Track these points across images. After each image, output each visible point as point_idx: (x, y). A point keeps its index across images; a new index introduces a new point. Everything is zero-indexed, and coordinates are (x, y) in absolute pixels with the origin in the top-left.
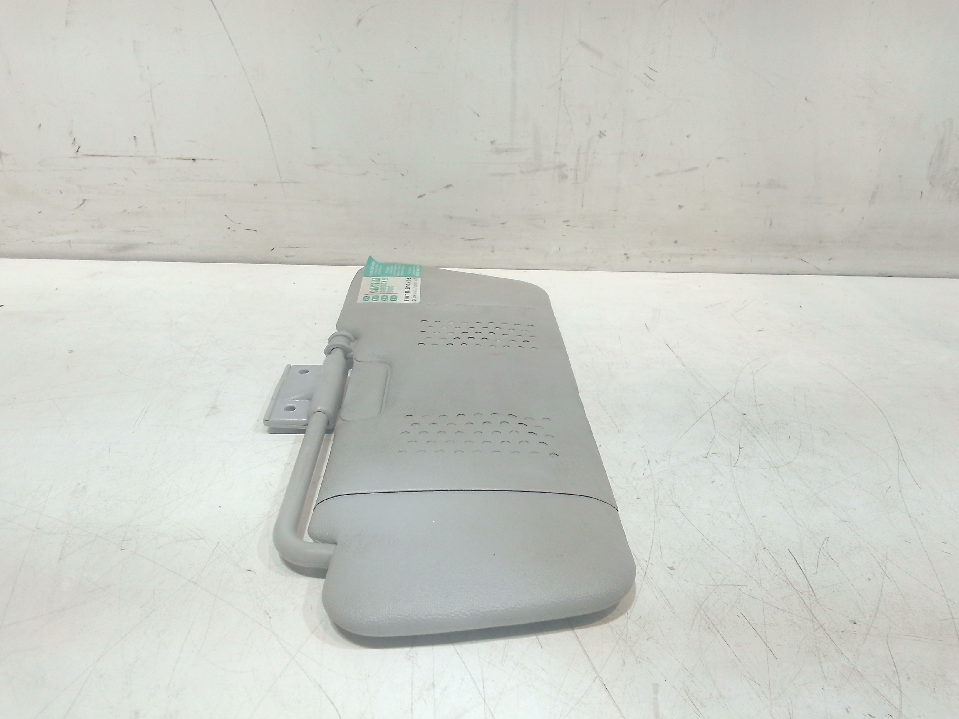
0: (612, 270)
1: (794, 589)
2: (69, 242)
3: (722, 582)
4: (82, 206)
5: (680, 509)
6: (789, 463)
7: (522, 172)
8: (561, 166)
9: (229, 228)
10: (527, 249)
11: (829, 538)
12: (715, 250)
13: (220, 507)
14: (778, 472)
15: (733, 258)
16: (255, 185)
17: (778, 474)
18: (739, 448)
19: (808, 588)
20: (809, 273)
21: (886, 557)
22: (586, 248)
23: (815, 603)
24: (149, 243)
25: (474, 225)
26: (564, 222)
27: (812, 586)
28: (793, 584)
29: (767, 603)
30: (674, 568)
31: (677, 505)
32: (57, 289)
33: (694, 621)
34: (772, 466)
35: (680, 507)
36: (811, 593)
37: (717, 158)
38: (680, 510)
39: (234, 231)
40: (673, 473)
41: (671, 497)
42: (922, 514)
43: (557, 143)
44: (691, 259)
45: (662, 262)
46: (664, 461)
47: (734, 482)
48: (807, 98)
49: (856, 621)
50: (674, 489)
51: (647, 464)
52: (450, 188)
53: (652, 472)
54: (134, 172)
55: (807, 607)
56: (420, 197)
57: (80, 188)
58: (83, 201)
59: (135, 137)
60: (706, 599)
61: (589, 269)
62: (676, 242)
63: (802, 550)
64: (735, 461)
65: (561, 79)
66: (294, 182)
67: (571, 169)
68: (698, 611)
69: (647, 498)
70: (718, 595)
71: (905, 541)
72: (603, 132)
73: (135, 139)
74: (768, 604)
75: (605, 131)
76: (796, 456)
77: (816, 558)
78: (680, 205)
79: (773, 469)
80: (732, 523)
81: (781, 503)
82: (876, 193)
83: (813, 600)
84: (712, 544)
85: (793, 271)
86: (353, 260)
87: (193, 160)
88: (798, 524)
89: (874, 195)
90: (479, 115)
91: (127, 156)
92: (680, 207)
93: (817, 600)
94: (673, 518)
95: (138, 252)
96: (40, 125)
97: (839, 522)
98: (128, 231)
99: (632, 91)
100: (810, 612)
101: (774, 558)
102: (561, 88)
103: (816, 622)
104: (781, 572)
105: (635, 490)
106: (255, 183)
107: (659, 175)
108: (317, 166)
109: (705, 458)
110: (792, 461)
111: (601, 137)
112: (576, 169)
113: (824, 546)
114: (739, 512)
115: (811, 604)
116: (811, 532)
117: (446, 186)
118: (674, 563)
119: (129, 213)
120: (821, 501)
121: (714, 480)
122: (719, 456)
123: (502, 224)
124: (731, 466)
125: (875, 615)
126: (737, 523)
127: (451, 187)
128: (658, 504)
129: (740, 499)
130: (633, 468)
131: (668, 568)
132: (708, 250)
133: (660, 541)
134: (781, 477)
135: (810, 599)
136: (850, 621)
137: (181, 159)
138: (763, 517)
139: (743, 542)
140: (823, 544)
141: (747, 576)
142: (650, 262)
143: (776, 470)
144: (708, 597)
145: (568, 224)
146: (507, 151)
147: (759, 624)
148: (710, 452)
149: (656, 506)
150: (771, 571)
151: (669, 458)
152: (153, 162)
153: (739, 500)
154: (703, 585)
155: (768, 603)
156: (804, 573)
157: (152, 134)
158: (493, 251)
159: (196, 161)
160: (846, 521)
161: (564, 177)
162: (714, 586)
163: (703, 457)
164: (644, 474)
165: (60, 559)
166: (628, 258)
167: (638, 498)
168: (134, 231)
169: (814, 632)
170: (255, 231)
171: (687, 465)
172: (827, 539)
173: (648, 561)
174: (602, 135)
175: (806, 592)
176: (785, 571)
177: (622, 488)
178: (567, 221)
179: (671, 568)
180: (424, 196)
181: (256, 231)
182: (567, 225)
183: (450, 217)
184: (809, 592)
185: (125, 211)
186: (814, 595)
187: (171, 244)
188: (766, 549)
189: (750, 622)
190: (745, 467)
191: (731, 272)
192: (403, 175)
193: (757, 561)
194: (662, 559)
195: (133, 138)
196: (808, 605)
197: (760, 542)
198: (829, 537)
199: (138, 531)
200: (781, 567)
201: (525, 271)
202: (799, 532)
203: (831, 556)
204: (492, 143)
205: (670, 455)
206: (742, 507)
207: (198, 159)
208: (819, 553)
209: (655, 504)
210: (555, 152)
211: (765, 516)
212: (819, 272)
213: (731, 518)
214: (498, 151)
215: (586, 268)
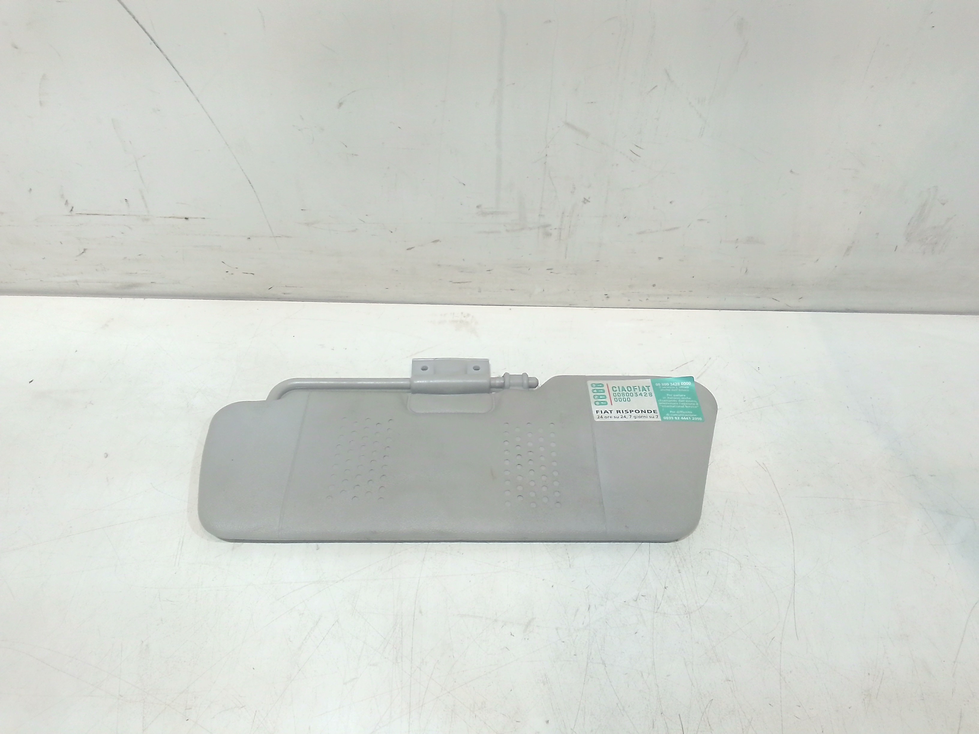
0: (593, 306)
2: (76, 281)
4: (84, 254)
5: (606, 668)
6: (701, 607)
7: (507, 231)
8: (545, 226)
9: (227, 272)
10: (512, 290)
12: (691, 291)
13: (254, 670)
14: (690, 620)
15: (708, 297)
17: (689, 622)
18: (664, 587)
20: (779, 309)
21: (750, 723)
22: (569, 290)
24: (152, 283)
25: (462, 272)
26: (548, 269)
31: (604, 663)
32: (76, 351)
34: (686, 611)
35: (606, 665)
37: (698, 220)
39: (232, 274)
41: (601, 653)
42: (790, 672)
43: (541, 208)
44: (668, 298)
45: (641, 301)
46: (601, 605)
47: (653, 633)
48: (792, 170)
50: (604, 642)
51: (588, 610)
52: (438, 243)
53: (590, 621)
54: (130, 228)
56: (409, 249)
57: (79, 240)
58: (84, 250)
59: (126, 199)
61: (570, 306)
62: (654, 285)
63: (690, 715)
64: (658, 605)
65: (546, 155)
66: (286, 237)
67: (555, 229)
69: (582, 654)
71: (769, 703)
72: (587, 199)
73: (126, 201)
75: (589, 198)
76: (709, 598)
77: (697, 724)
78: (660, 257)
79: (686, 615)
80: (643, 684)
81: (684, 659)
82: (851, 247)
84: (624, 710)
85: (764, 308)
86: (347, 297)
87: (186, 219)
88: (692, 684)
89: (848, 249)
90: (464, 185)
91: (121, 215)
92: (660, 258)
94: (598, 679)
95: (143, 289)
96: (31, 190)
97: (724, 681)
98: (131, 274)
99: (617, 165)
101: (666, 725)
102: (546, 162)
105: (574, 643)
106: (249, 237)
107: (640, 233)
108: (307, 224)
109: (635, 601)
110: (704, 605)
111: (585, 203)
112: (560, 229)
113: (707, 710)
114: (650, 670)
116: (700, 694)
117: (433, 241)
119: (129, 260)
120: (716, 655)
121: (638, 630)
122: (646, 599)
123: (488, 271)
124: (654, 612)
126: (646, 683)
128: (590, 661)
129: (653, 654)
130: (575, 615)
132: (685, 293)
133: (585, 706)
134: (691, 626)
137: (174, 217)
138: (668, 676)
139: (647, 706)
140: (706, 708)
142: (629, 300)
143: (688, 616)
145: (552, 271)
146: (492, 214)
148: (640, 594)
149: (587, 664)
151: (606, 602)
152: (147, 220)
157: (143, 198)
158: (480, 291)
159: (189, 219)
160: (730, 681)
161: (548, 235)
163: (634, 600)
164: (583, 624)
166: (608, 297)
167: (575, 654)
168: (136, 273)
170: (252, 275)
171: (619, 611)
172: (711, 702)
174: (586, 201)
177: (564, 641)
178: (551, 269)
180: (412, 249)
183: (439, 265)
185: (125, 258)
187: (173, 284)
188: (663, 714)
190: (665, 613)
191: (705, 308)
192: (391, 232)
193: (654, 727)
194: (584, 727)
195: (125, 201)
197: (659, 706)
198: (712, 700)
199: (195, 698)
202: (691, 693)
203: (709, 721)
204: (478, 207)
205: (607, 599)
206: (654, 664)
207: (191, 218)
208: (701, 719)
209: (587, 662)
210: (539, 215)
211: (669, 675)
212: (789, 308)
213: (643, 678)
214: (484, 214)
215: (568, 305)
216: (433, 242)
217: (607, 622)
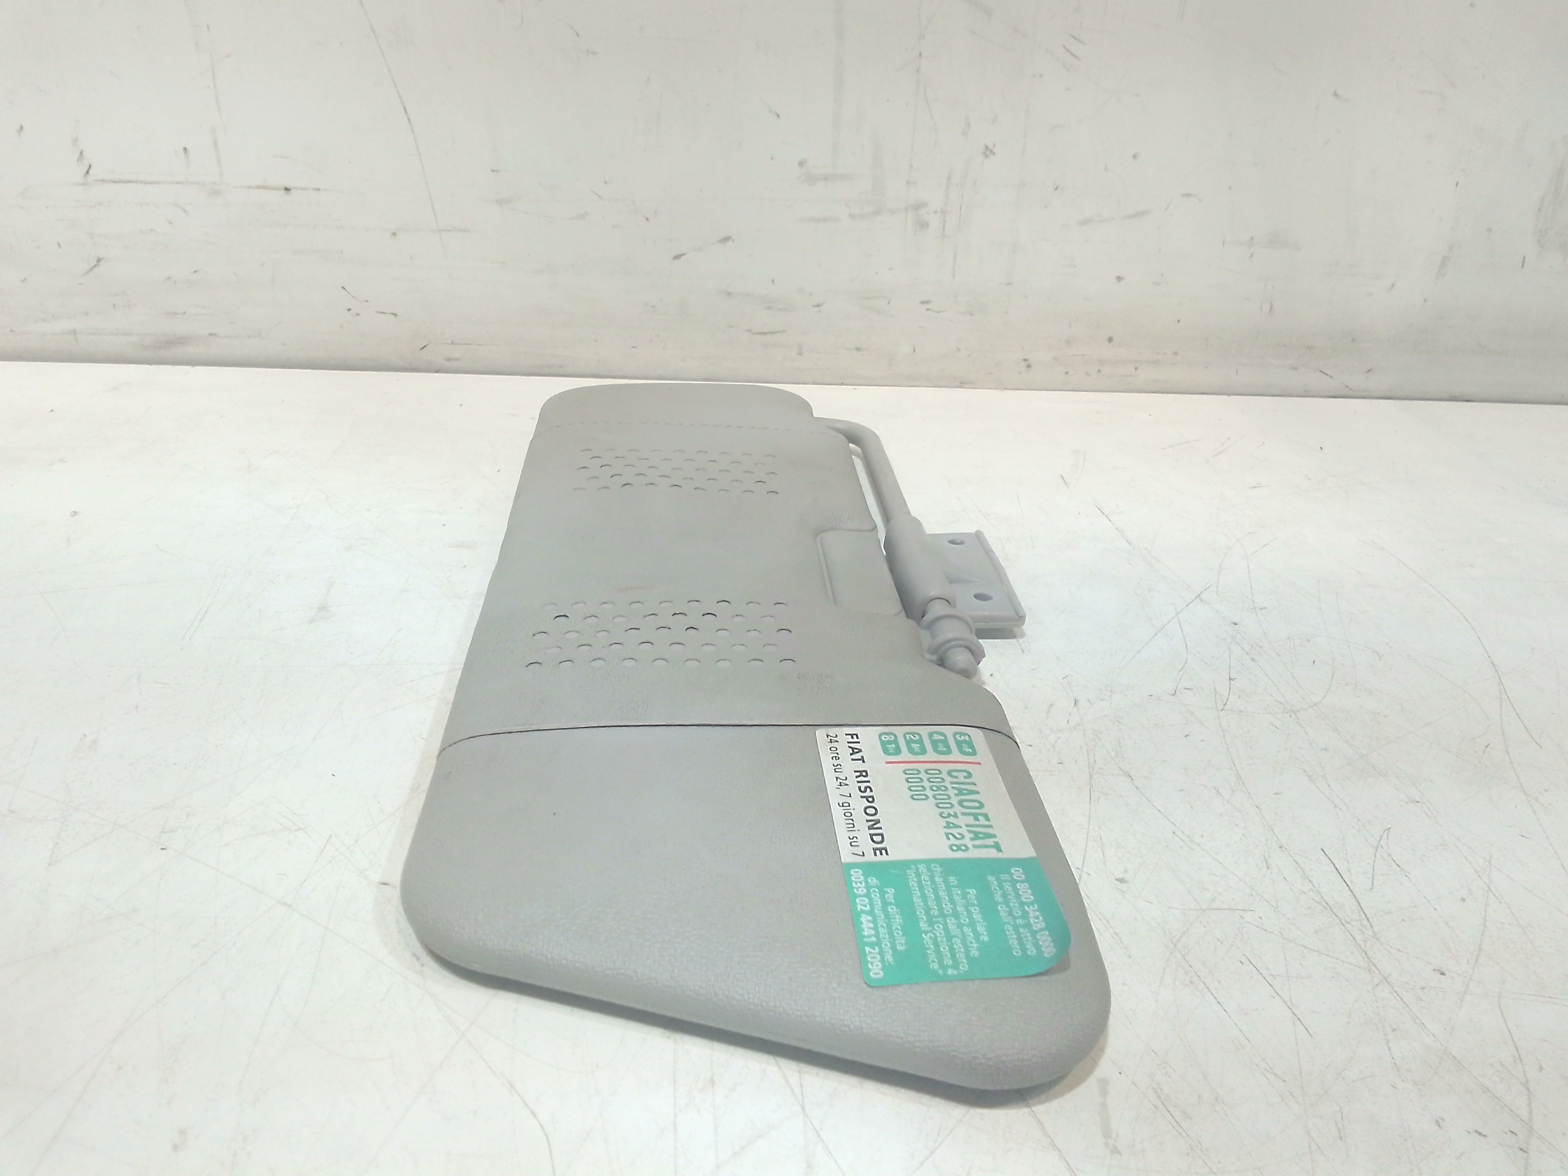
0: (1002, 386)
1: (1335, 916)
2: (74, 332)
3: (1210, 904)
4: (96, 270)
5: (1133, 781)
6: (1315, 705)
7: (851, 216)
8: (918, 206)
9: (349, 310)
10: (858, 349)
11: (1391, 830)
12: (1176, 353)
13: (334, 775)
14: (1299, 720)
15: (1206, 367)
16: (392, 234)
17: (1297, 722)
18: (1229, 678)
19: (1359, 913)
20: (1333, 394)
21: (1490, 862)
22: (959, 350)
23: (1372, 939)
24: (210, 334)
25: (769, 308)
26: (922, 303)
27: (1366, 910)
28: (1332, 908)
29: (1290, 940)
30: (1126, 879)
31: (1127, 775)
32: (52, 411)
33: (1164, 970)
34: (1286, 709)
35: (1133, 778)
36: (1365, 922)
37: (1183, 195)
38: (1133, 783)
39: (358, 315)
40: (1119, 722)
41: (1117, 762)
42: (1546, 790)
43: (911, 167)
44: (1136, 368)
45: (1087, 374)
46: (1101, 700)
47: (1224, 736)
48: (1338, 92)
49: (1445, 971)
50: (1121, 747)
51: (1074, 705)
52: (729, 243)
53: (1081, 720)
54: (185, 211)
55: (1360, 947)
56: (677, 257)
57: (92, 238)
58: (98, 261)
59: (185, 149)
60: (1184, 934)
61: (962, 384)
62: (1110, 340)
63: (1346, 851)
64: (1222, 701)
65: (920, 54)
66: (460, 230)
67: (936, 212)
68: (1171, 953)
69: (1076, 761)
70: (1205, 927)
71: (1519, 835)
72: (990, 147)
73: (185, 153)
74: (1292, 942)
75: (994, 146)
76: (1327, 693)
77: (1369, 864)
78: (1119, 275)
79: (1289, 714)
80: (1224, 804)
81: (1304, 771)
82: (1449, 257)
83: (1369, 935)
84: (1191, 840)
85: (1306, 391)
86: (561, 367)
87: (287, 189)
88: (1336, 806)
89: (1444, 263)
90: (779, 116)
91: (173, 183)
92: (1119, 279)
93: (1375, 934)
94: (1122, 797)
95: (191, 350)
96: (21, 127)
97: (1406, 803)
98: (175, 314)
99: (1041, 76)
100: (1364, 955)
101: (1297, 864)
102: (919, 69)
103: (1377, 972)
104: (1311, 886)
105: (1054, 748)
106: (394, 232)
107: (1084, 222)
108: (500, 202)
109: (1172, 695)
110: (1320, 702)
111: (987, 156)
112: (943, 212)
113: (1383, 843)
114: (1235, 786)
115: (1365, 942)
116: (1359, 820)
117: (721, 239)
118: (1126, 871)
119: (175, 282)
120: (1373, 767)
121: (1189, 732)
122: (1195, 693)
123: (816, 306)
124: (1217, 709)
125: (1477, 960)
126: (1231, 804)
127: (731, 241)
128: (1095, 772)
129: (1234, 764)
130: (1048, 712)
131: (1116, 880)
132: (1165, 354)
133: (1100, 834)
134: (1302, 727)
135: (1363, 933)
136: (1434, 970)
137: (265, 187)
138: (1276, 794)
139: (1243, 836)
140: (1380, 840)
141: (1254, 894)
142: (1067, 373)
143: (1293, 715)
144: (1187, 929)
145: (930, 306)
146: (825, 179)
147: (1278, 976)
148: (1180, 686)
149: (1091, 776)
150: (1293, 885)
151: (1111, 696)
152: (216, 193)
153: (1233, 766)
154: (1177, 909)
155: (1293, 940)
156: (1352, 887)
157: (216, 145)
158: (800, 354)
159: (292, 191)
160: (1418, 802)
161: (923, 225)
162: (1197, 910)
163: (1169, 694)
164: (1068, 723)
165: (50, 864)
166: (1029, 366)
167: (1059, 762)
168: (184, 313)
169: (1373, 989)
170: (393, 317)
171: (1142, 707)
172: (1387, 831)
173: (1080, 868)
174: (988, 152)
175: (1357, 920)
176: (1319, 884)
177: (1031, 746)
178: (927, 302)
179: (1121, 880)
180: (683, 257)
181: (395, 315)
182: (928, 310)
183: (729, 294)
184: (1361, 920)
185: (169, 278)
186: (1369, 925)
187: (249, 337)
188: (1283, 849)
189: (1263, 972)
190: (1241, 711)
191: (1202, 392)
192: (648, 220)
193: (1270, 868)
194: (1105, 866)
195: (182, 151)
196: (1362, 943)
197: (1272, 837)
198: (1390, 828)
199: (188, 816)
200: (1311, 879)
201: (855, 389)
202: (1339, 819)
203: (1395, 859)
204: (801, 164)
205: (1111, 692)
206: (1239, 777)
207: (296, 188)
208: (1375, 855)
209: (1090, 773)
210: (908, 182)
211: (1280, 794)
212: (1350, 393)
213: (1221, 796)
214: (811, 179)
215: (958, 384)
216: (720, 241)
217: (1120, 720)
